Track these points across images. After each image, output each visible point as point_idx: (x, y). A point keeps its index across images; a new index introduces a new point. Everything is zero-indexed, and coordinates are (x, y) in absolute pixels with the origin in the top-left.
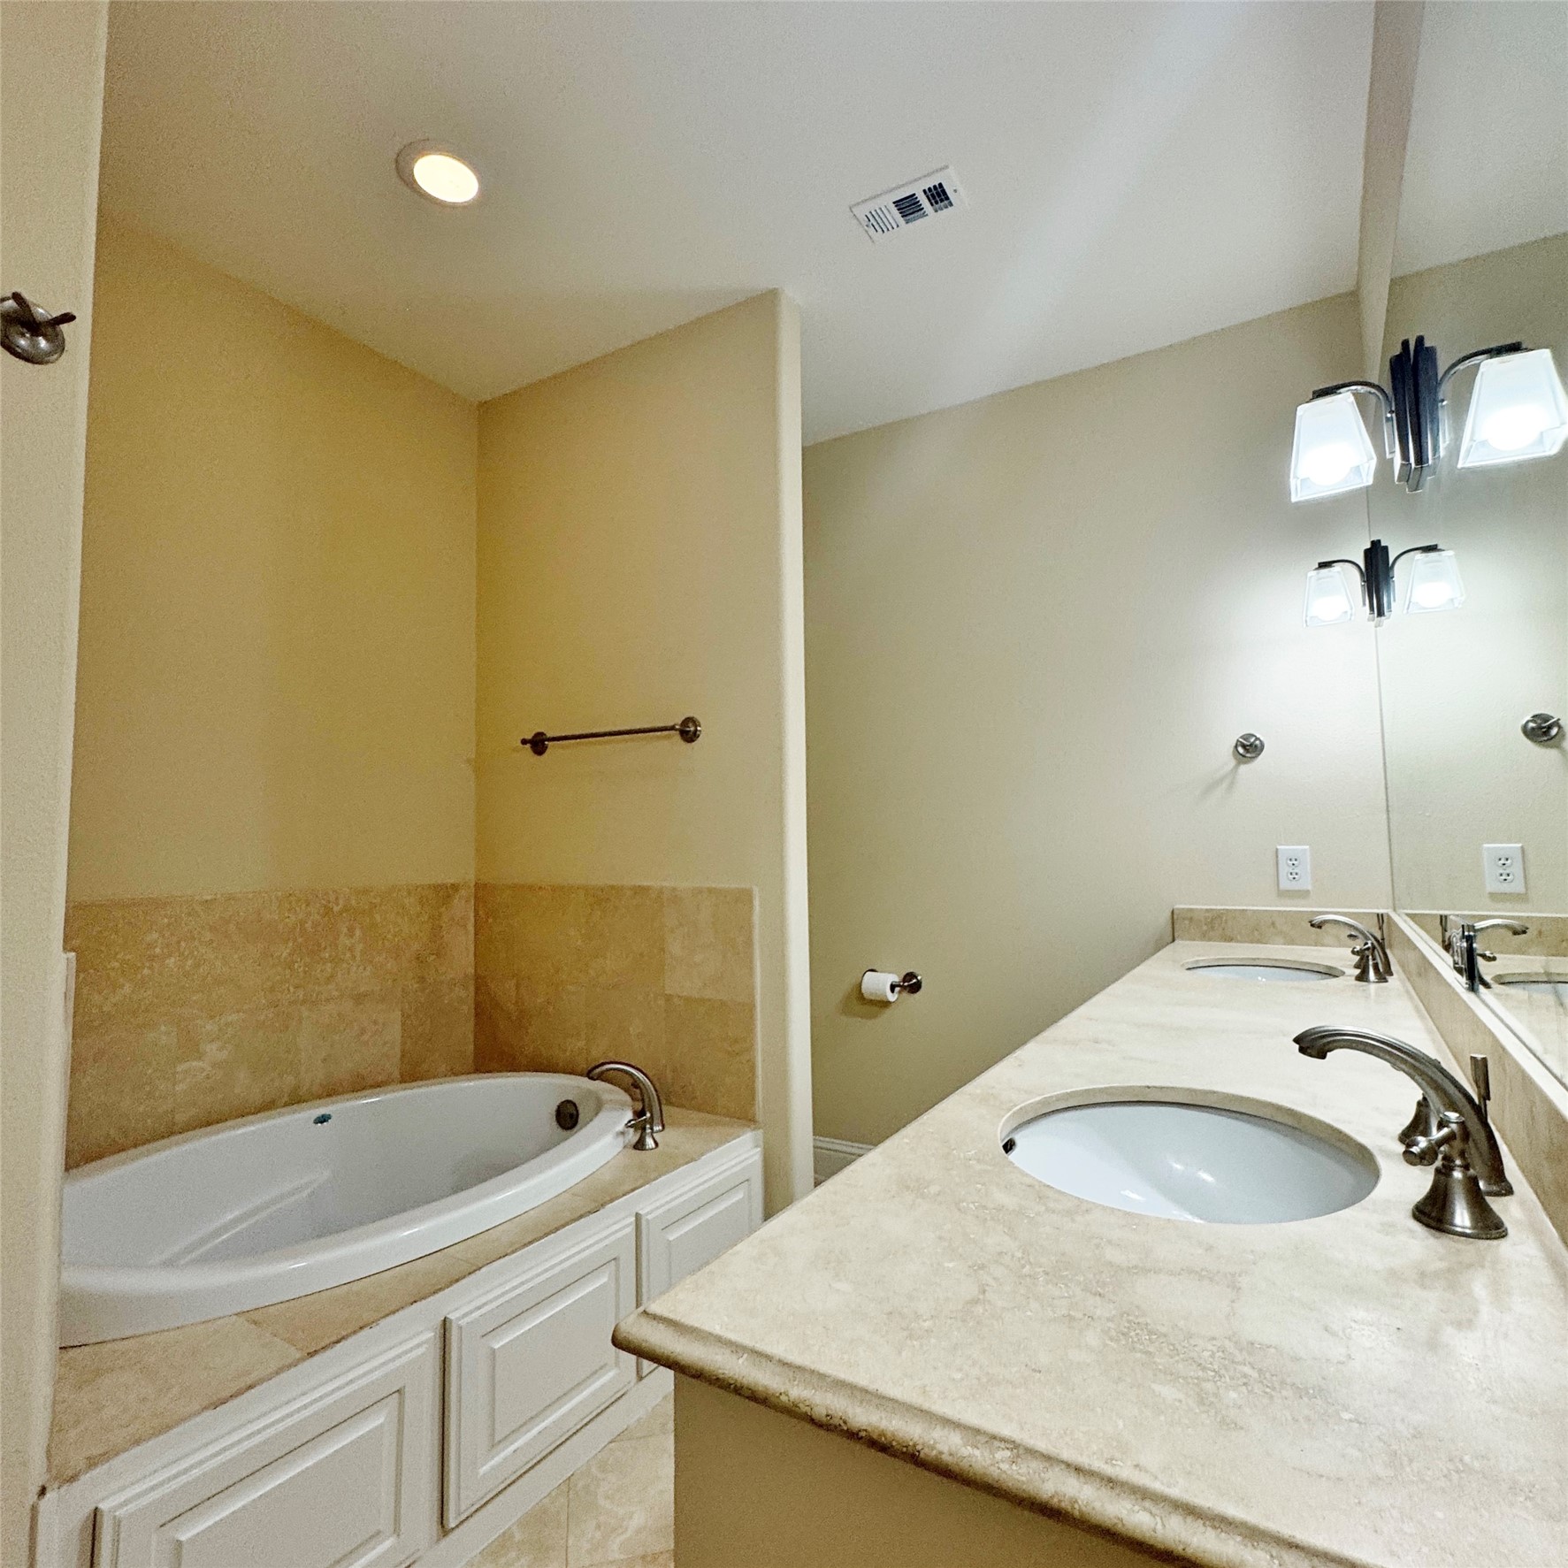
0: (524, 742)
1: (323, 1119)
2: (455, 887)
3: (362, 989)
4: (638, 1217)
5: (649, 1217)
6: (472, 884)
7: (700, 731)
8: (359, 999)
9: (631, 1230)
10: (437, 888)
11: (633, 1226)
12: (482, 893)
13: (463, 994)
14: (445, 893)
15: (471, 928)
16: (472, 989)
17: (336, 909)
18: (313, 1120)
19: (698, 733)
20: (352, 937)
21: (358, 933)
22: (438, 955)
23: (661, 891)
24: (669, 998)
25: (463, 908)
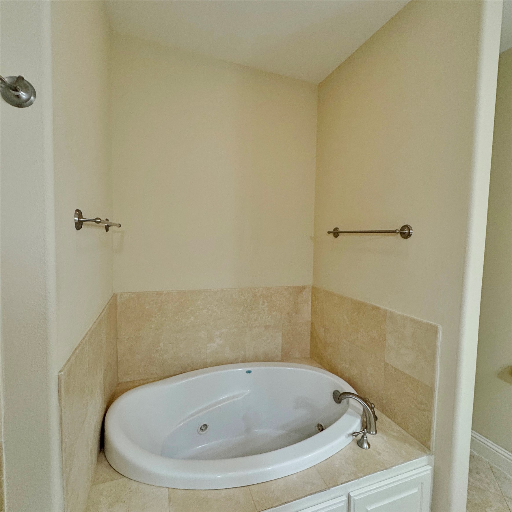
0: (329, 232)
1: (249, 372)
2: (304, 288)
3: (267, 324)
4: (349, 497)
5: (356, 498)
6: (311, 287)
7: (412, 232)
8: (267, 327)
9: (344, 504)
10: (297, 287)
11: (346, 502)
12: (315, 290)
13: (306, 328)
14: (300, 290)
15: (310, 303)
16: (310, 326)
17: (258, 295)
18: (246, 371)
19: (411, 233)
20: (264, 305)
21: (266, 304)
22: (297, 313)
23: (385, 311)
24: (386, 364)
25: (307, 295)
